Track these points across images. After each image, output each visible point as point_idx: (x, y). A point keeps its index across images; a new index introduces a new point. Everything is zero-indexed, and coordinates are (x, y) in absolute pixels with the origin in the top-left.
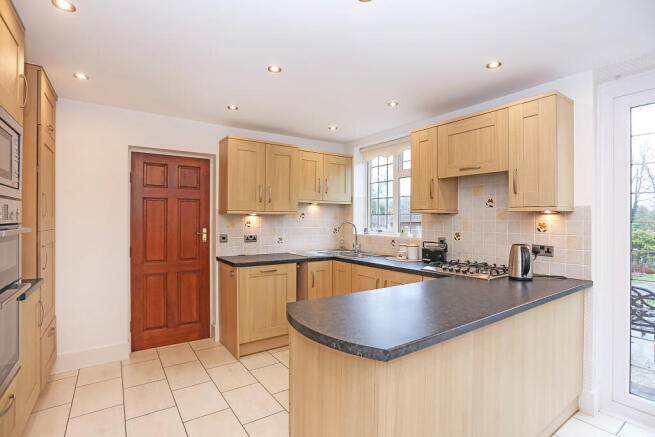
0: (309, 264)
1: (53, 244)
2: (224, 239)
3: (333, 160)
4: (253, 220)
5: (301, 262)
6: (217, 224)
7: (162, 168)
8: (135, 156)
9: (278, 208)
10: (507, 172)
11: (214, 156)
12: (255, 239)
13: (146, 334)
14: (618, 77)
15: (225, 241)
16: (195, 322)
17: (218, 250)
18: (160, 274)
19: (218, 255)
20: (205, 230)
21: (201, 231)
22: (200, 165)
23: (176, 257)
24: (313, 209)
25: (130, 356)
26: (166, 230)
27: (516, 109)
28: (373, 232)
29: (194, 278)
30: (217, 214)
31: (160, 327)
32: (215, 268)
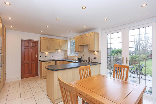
0: (57, 61)
1: (5, 57)
2: (41, 56)
3: (63, 41)
4: (47, 53)
5: (56, 61)
6: (39, 54)
7: (28, 43)
8: (22, 40)
9: (51, 51)
10: (88, 45)
11: (39, 40)
12: (47, 57)
13: (24, 75)
14: (104, 29)
15: (41, 57)
16: (35, 73)
17: (39, 59)
18: (27, 63)
19: (39, 60)
20: (37, 55)
21: (36, 55)
22: (36, 42)
23: (30, 60)
24: (59, 51)
25: (21, 79)
26: (29, 55)
27: (89, 34)
28: (71, 55)
29: (34, 64)
30: (39, 52)
31: (27, 74)
32: (39, 62)
